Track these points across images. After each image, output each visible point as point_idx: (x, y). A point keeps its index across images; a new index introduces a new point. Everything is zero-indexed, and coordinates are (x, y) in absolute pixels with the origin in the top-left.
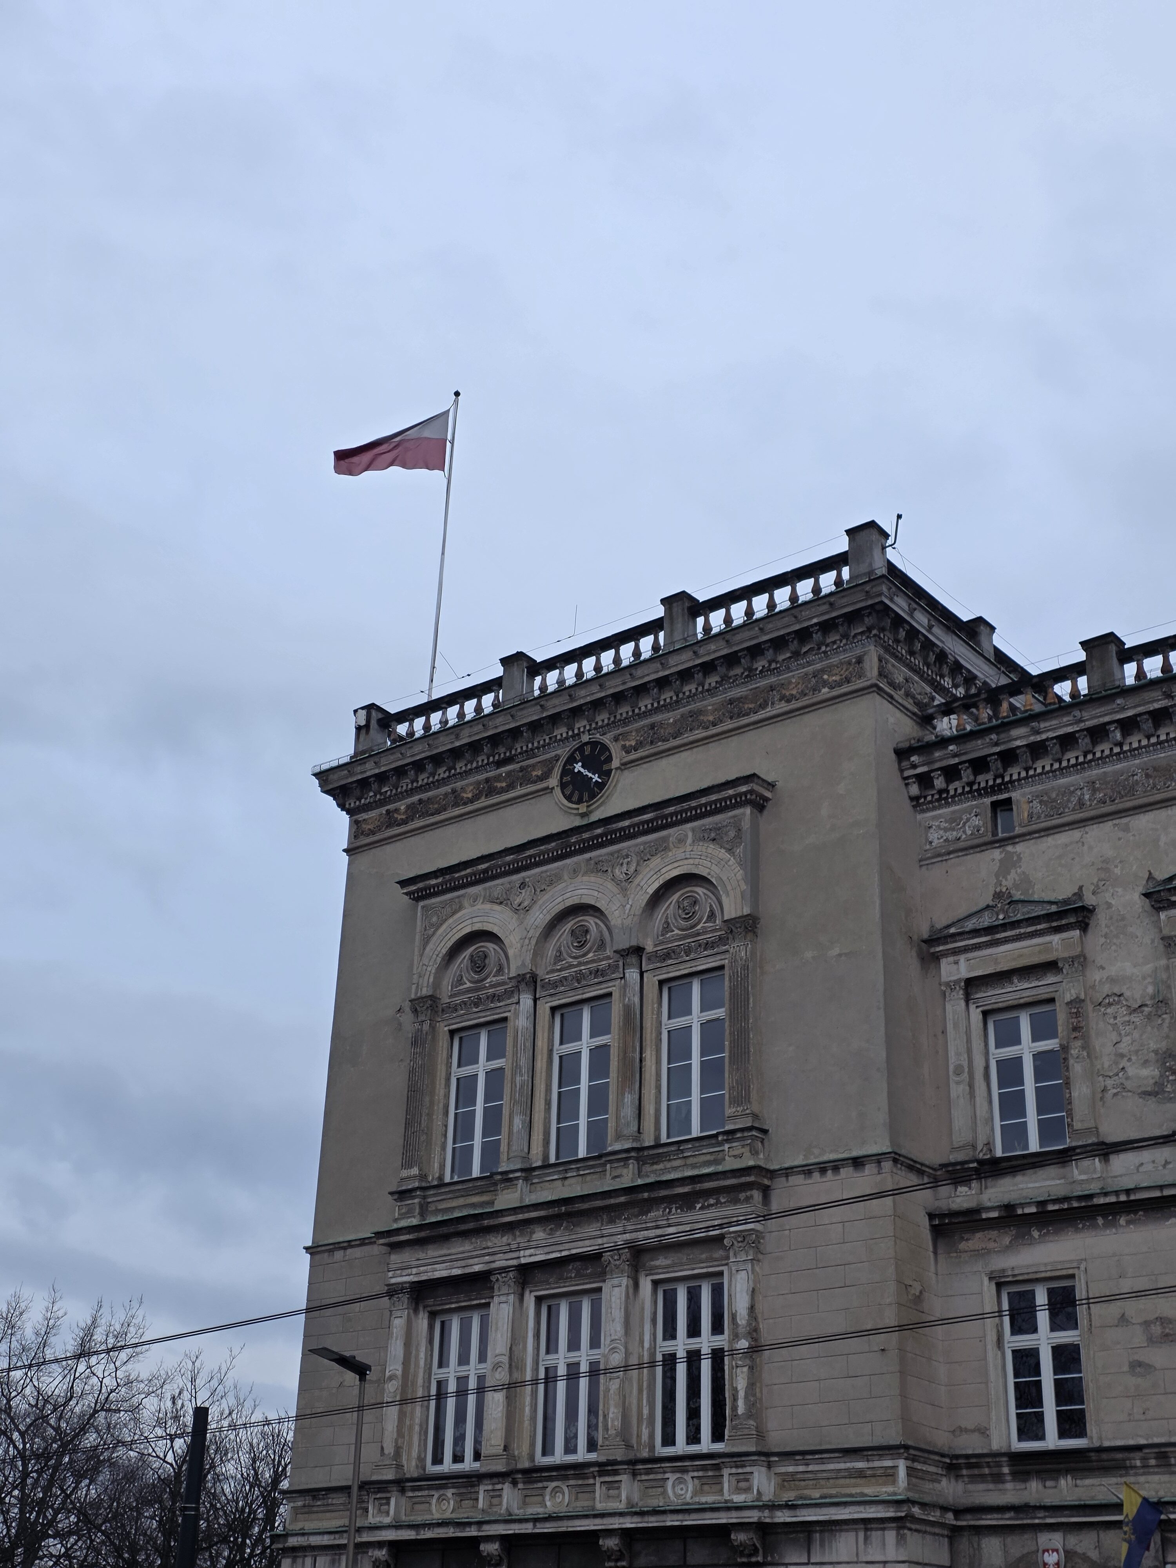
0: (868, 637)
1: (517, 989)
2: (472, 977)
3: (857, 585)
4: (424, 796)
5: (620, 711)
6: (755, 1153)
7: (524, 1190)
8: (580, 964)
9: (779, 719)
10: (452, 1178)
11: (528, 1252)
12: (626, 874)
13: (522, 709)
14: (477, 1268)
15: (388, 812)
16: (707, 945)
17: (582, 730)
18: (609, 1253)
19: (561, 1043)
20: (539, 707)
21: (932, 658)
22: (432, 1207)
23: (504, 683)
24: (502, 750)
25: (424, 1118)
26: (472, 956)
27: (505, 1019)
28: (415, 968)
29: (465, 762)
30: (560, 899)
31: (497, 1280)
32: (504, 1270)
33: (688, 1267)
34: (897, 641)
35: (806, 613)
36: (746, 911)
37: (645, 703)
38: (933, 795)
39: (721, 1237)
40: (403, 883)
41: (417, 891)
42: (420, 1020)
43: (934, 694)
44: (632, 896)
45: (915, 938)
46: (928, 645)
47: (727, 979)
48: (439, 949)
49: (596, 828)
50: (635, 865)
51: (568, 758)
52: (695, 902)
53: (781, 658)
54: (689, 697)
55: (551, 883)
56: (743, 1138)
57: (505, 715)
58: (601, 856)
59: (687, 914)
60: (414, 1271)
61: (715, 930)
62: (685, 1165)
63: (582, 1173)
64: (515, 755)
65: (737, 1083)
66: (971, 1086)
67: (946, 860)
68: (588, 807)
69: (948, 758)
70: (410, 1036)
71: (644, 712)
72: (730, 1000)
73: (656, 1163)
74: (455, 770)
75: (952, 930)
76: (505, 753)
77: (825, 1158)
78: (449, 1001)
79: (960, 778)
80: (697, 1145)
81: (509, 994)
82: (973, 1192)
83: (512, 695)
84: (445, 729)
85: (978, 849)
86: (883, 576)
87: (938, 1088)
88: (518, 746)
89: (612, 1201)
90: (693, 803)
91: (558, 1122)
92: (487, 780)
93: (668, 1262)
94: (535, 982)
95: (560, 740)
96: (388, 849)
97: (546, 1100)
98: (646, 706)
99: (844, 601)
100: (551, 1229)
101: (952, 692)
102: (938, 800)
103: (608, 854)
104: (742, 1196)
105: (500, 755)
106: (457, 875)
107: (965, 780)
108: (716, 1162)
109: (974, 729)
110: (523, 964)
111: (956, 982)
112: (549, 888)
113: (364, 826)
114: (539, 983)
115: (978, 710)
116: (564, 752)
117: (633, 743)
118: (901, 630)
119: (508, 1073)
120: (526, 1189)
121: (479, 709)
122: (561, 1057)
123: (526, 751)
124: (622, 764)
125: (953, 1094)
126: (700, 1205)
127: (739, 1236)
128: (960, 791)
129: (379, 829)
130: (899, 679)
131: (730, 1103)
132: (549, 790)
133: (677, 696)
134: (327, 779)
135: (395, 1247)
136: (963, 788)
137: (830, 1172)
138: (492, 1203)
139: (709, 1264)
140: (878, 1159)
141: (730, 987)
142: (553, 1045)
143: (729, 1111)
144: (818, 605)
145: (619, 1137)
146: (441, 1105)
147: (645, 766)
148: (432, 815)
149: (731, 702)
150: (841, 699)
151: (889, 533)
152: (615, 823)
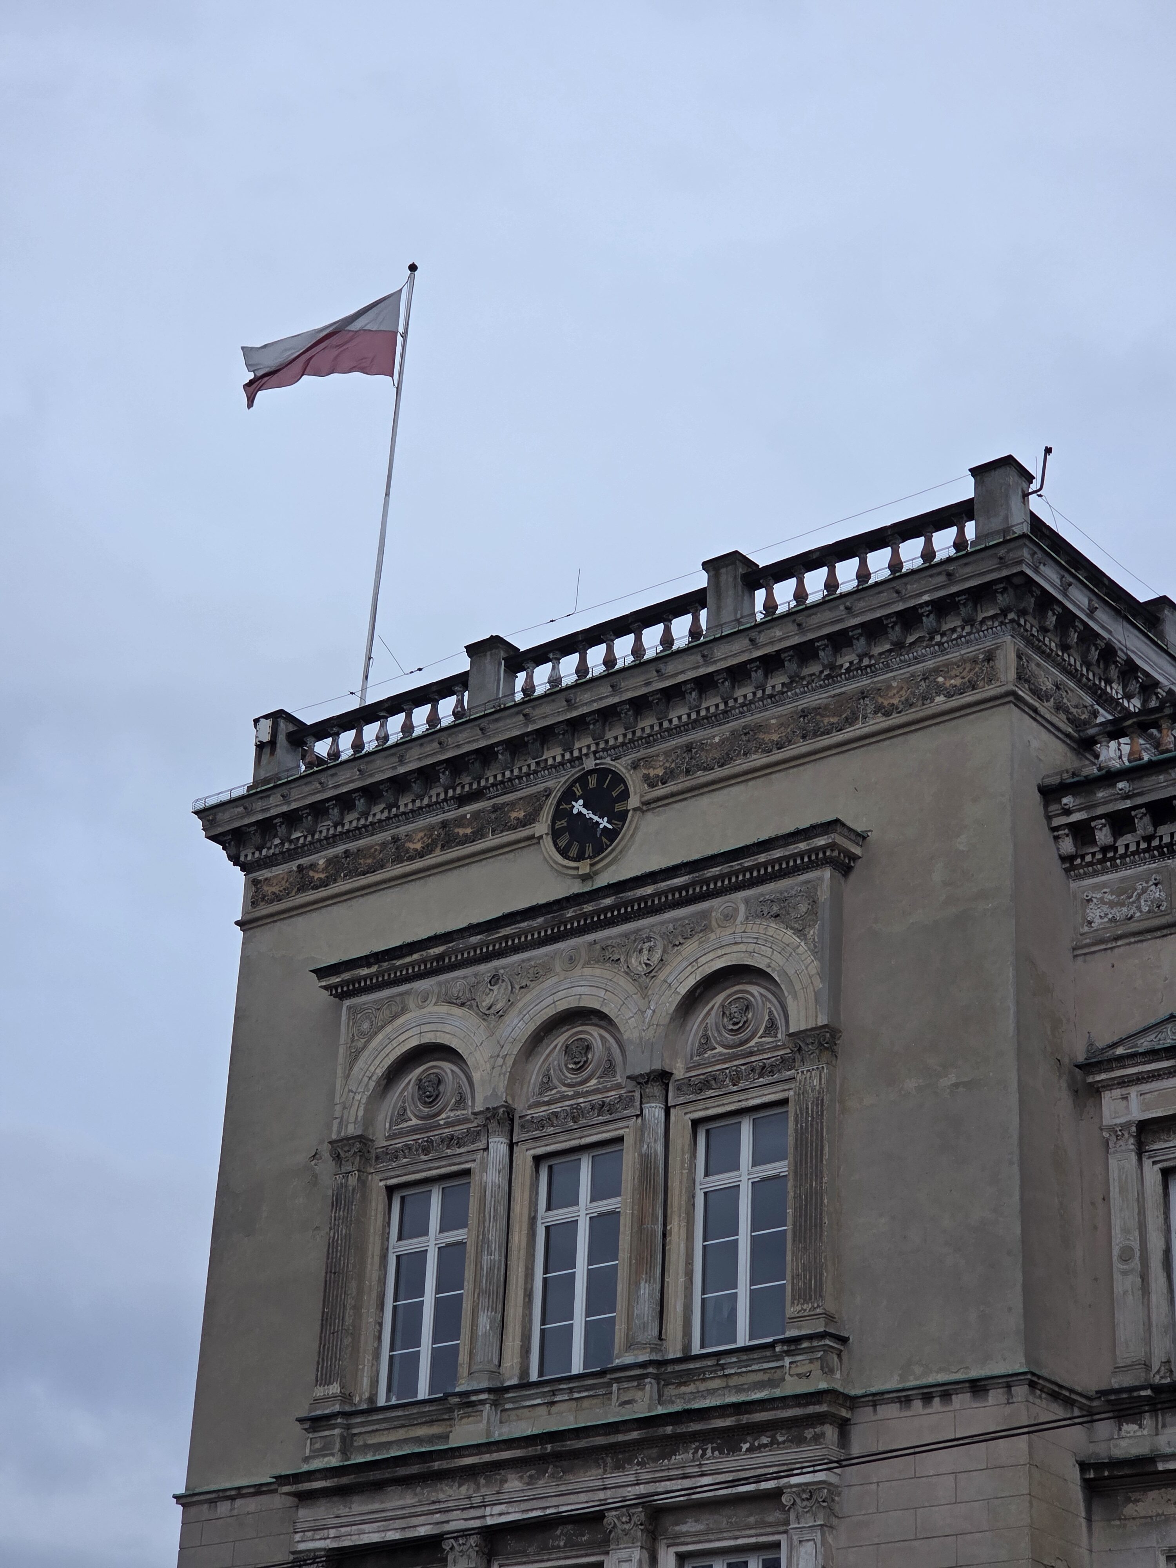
0: (1002, 623)
1: (484, 1130)
2: (420, 1110)
3: (986, 548)
4: (352, 846)
5: (641, 725)
6: (828, 1370)
7: (492, 1419)
8: (577, 1095)
9: (874, 739)
10: (388, 1399)
11: (497, 1509)
12: (647, 965)
13: (497, 720)
14: (422, 1531)
15: (300, 868)
16: (763, 1070)
17: (584, 751)
18: (614, 1513)
19: (549, 1208)
20: (521, 717)
21: (1094, 655)
22: (359, 1442)
23: (471, 681)
24: (466, 779)
25: (349, 1312)
26: (420, 1080)
27: (467, 1172)
28: (337, 1096)
29: (413, 797)
30: (550, 1000)
31: (452, 1548)
32: (464, 1533)
33: (730, 1534)
34: (1044, 630)
35: (912, 587)
36: (822, 1020)
37: (679, 713)
38: (1094, 854)
39: (778, 1493)
40: (321, 973)
41: (341, 984)
42: (343, 1171)
43: (1096, 707)
44: (656, 998)
45: (1066, 1060)
46: (1089, 636)
47: (791, 1118)
48: (372, 1068)
49: (604, 897)
50: (660, 952)
51: (564, 793)
52: (747, 1008)
53: (876, 650)
54: (743, 705)
55: (536, 978)
56: (811, 1350)
57: (471, 728)
58: (609, 938)
59: (735, 1024)
60: (332, 1533)
61: (776, 1048)
62: (727, 1387)
63: (576, 1395)
64: (485, 788)
65: (804, 1270)
66: (1144, 1277)
67: (1112, 948)
68: (592, 865)
69: (1116, 800)
70: (330, 1192)
71: (677, 727)
72: (796, 1148)
73: (684, 1384)
74: (398, 808)
75: (1120, 1051)
76: (471, 784)
77: (931, 1379)
78: (386, 1144)
79: (1134, 830)
80: (745, 1357)
81: (474, 1135)
82: (1145, 1432)
83: (482, 698)
84: (384, 749)
85: (1159, 934)
86: (1024, 536)
87: (1096, 1279)
88: (489, 774)
89: (621, 1438)
90: (748, 862)
91: (543, 1323)
92: (444, 824)
93: (700, 1527)
94: (512, 1120)
95: (552, 766)
96: (301, 922)
97: (525, 1289)
98: (680, 718)
99: (968, 570)
100: (531, 1477)
101: (1122, 705)
102: (1100, 862)
103: (621, 935)
104: (809, 1433)
105: (463, 787)
106: (399, 963)
107: (1140, 832)
108: (772, 1383)
109: (1154, 758)
110: (494, 1094)
111: (1125, 1126)
112: (533, 984)
113: (265, 888)
114: (517, 1122)
115: (1160, 732)
116: (557, 783)
117: (660, 772)
118: (1050, 613)
119: (471, 1249)
120: (495, 1418)
121: (433, 719)
122: (547, 1228)
123: (502, 782)
124: (644, 804)
125: (1118, 1289)
126: (747, 1445)
127: (804, 1491)
128: (1133, 848)
129: (287, 893)
130: (1047, 685)
131: (793, 1299)
132: (534, 840)
133: (726, 704)
134: (214, 820)
135: (305, 1498)
136: (1138, 843)
137: (937, 1400)
138: (445, 1437)
139: (758, 1531)
140: (1007, 1382)
141: (796, 1130)
142: (536, 1211)
143: (791, 1311)
144: (931, 576)
145: (631, 1345)
146: (374, 1295)
147: (676, 806)
148: (364, 873)
149: (804, 713)
150: (962, 712)
151: (1032, 472)
152: (631, 889)
